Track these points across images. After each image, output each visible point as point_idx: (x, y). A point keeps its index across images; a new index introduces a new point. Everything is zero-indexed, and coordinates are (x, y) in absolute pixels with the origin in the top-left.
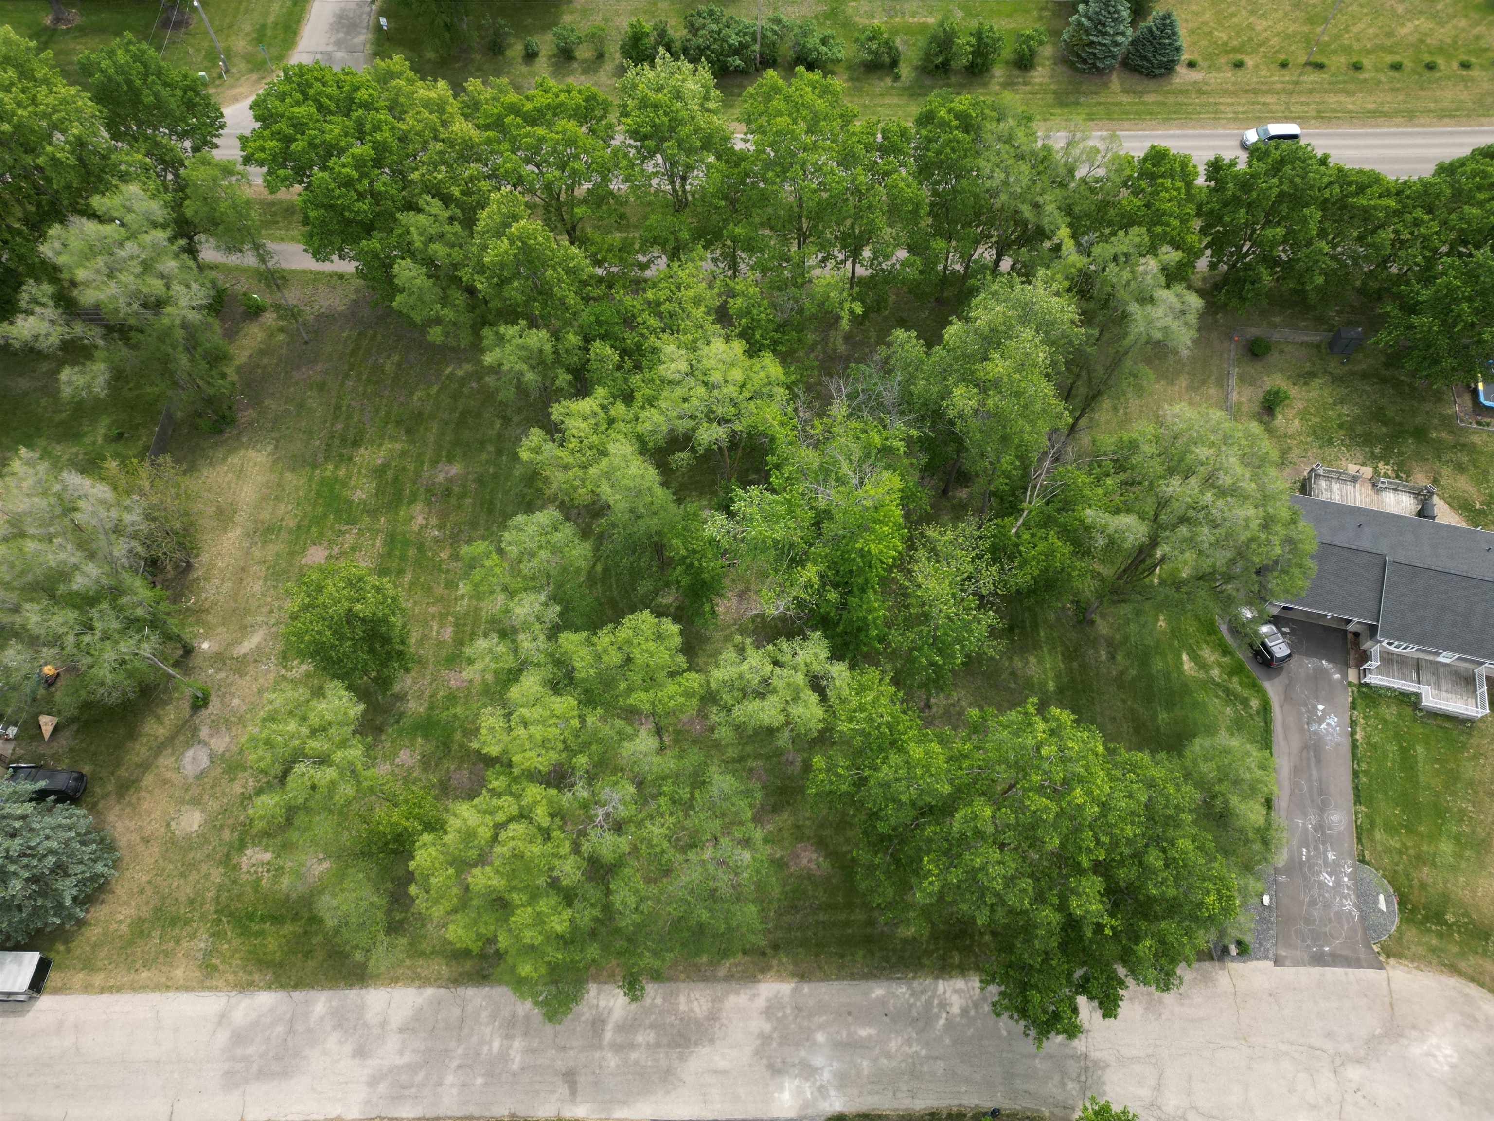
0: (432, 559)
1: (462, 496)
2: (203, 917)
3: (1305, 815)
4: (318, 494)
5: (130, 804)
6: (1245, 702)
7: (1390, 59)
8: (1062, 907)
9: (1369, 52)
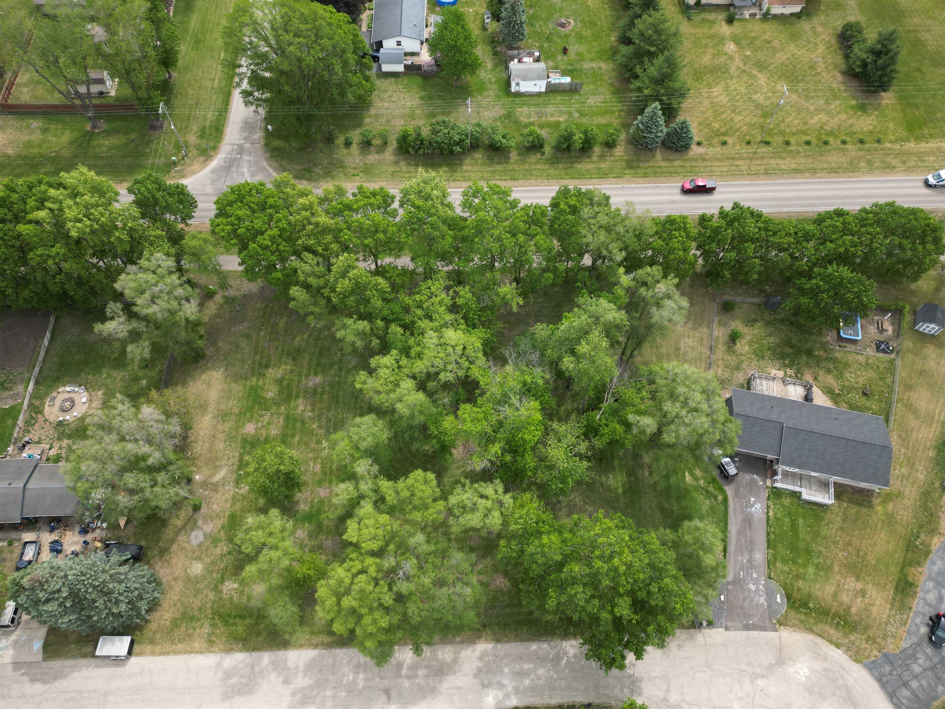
0: (308, 428)
1: (323, 393)
2: (206, 616)
3: (743, 554)
4: (249, 394)
5: (166, 561)
6: (716, 497)
7: (805, 138)
8: (612, 612)
9: (794, 134)
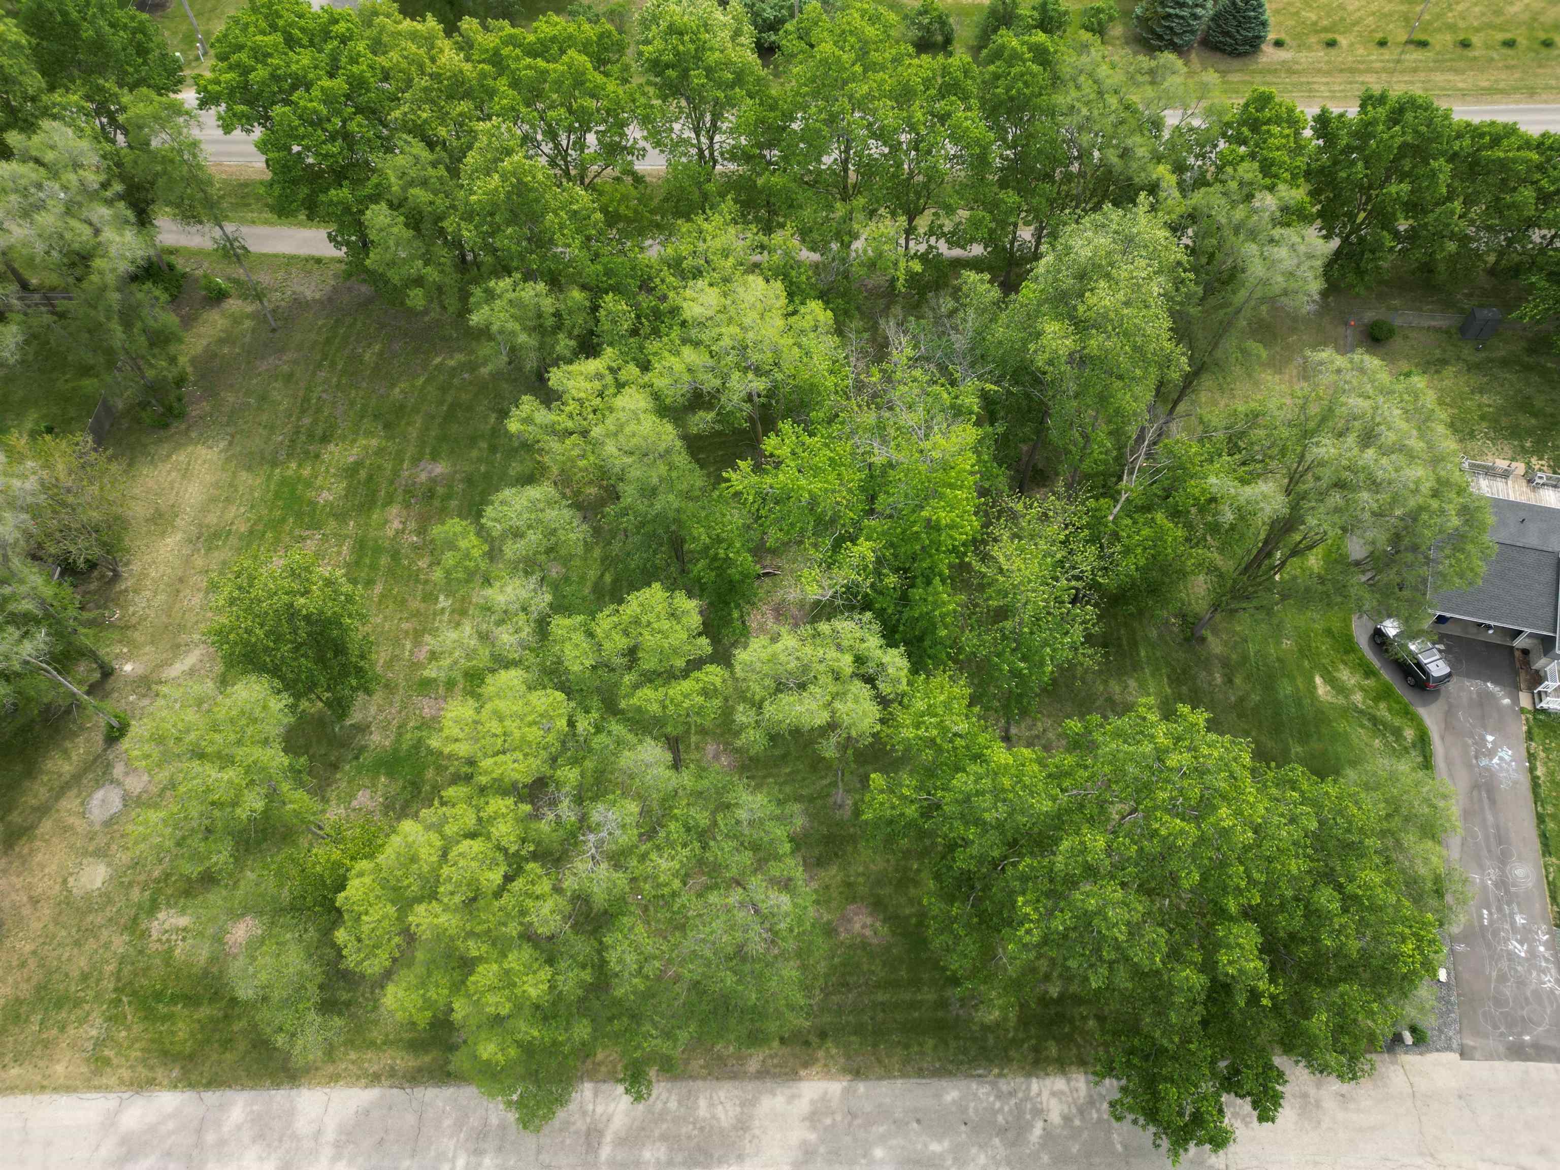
0: (409, 568)
1: (448, 497)
2: (98, 997)
3: (1482, 868)
4: (277, 496)
5: (20, 856)
6: (1397, 733)
7: (1501, 36)
8: (1208, 966)
9: (1477, 30)
